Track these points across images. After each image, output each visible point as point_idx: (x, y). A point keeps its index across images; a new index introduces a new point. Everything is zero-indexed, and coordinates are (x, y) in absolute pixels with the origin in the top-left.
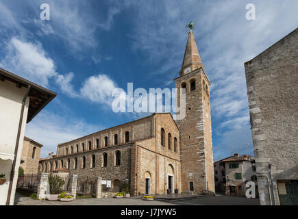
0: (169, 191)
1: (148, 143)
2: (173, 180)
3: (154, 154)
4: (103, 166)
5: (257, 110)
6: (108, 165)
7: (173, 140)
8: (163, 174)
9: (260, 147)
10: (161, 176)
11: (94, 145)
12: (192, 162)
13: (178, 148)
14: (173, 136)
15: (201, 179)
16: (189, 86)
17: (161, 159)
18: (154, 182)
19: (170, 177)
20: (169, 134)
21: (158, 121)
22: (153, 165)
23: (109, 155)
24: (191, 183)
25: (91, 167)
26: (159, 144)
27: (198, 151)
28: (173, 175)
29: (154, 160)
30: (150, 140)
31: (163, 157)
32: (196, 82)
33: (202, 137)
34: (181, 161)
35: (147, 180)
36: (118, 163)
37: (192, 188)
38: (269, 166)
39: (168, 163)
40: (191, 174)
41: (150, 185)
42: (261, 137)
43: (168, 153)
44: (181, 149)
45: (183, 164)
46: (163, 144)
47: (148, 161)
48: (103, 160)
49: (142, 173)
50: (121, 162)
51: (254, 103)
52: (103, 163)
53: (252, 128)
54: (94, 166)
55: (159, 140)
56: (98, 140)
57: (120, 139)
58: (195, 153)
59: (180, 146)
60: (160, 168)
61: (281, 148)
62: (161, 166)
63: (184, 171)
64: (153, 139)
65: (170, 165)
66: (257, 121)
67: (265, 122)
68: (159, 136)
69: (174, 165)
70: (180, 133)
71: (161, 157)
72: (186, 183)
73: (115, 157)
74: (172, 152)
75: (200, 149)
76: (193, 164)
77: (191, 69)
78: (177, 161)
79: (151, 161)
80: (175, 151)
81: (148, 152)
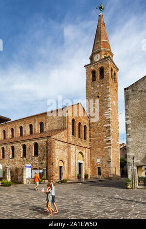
0: (79, 177)
1: (61, 136)
2: (83, 166)
3: (66, 145)
4: (22, 156)
5: (129, 122)
6: (27, 156)
7: (82, 129)
8: (74, 161)
9: (129, 146)
10: (72, 163)
11: (9, 134)
12: (100, 149)
13: (88, 135)
14: (83, 125)
15: (107, 164)
16: (98, 74)
17: (73, 148)
18: (66, 169)
19: (80, 164)
20: (80, 124)
22: (66, 154)
23: (27, 147)
24: (99, 169)
25: (11, 157)
26: (71, 135)
27: (106, 138)
28: (83, 162)
29: (66, 150)
30: (63, 133)
31: (74, 146)
32: (105, 70)
33: (108, 125)
34: (90, 148)
35: (61, 167)
36: (36, 154)
37: (99, 174)
38: (133, 158)
39: (78, 151)
40: (99, 160)
41: (63, 171)
42: (130, 140)
43: (79, 142)
44: (90, 137)
45: (92, 151)
46: (73, 134)
47: (61, 151)
48: (22, 151)
49: (57, 161)
50: (39, 153)
51: (128, 117)
52: (22, 154)
53: (126, 133)
54: (13, 156)
55: (71, 131)
56: (12, 130)
57: (35, 130)
58: (103, 140)
59: (90, 134)
60: (71, 156)
61: (139, 147)
62: (72, 155)
63: (93, 158)
64: (66, 131)
65: (80, 153)
66: (129, 129)
67: (133, 130)
68: (70, 126)
69: (84, 153)
70: (89, 121)
71: (72, 146)
72: (95, 168)
73: (33, 148)
74: (82, 141)
75: (107, 136)
76: (101, 150)
77: (101, 56)
78: (87, 149)
79: (64, 150)
80: (85, 139)
81: (61, 143)
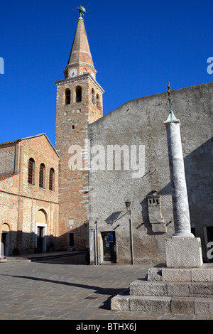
1: (8, 184)
2: (46, 231)
3: (15, 198)
7: (47, 174)
8: (29, 225)
10: (26, 228)
12: (74, 204)
13: (56, 183)
14: (48, 168)
16: (74, 95)
17: (27, 203)
18: (14, 238)
19: (40, 229)
20: (42, 165)
21: (26, 149)
22: (14, 213)
24: (71, 235)
26: (25, 182)
27: (82, 188)
28: (45, 225)
29: (16, 207)
30: (11, 179)
31: (31, 200)
32: (83, 92)
34: (59, 203)
39: (38, 208)
40: (72, 222)
42: (94, 195)
43: (39, 193)
44: (59, 185)
45: (62, 208)
46: (30, 181)
47: (6, 209)
55: (25, 176)
58: (78, 192)
59: (60, 180)
60: (24, 216)
62: (26, 214)
63: (63, 218)
64: (16, 177)
65: (42, 210)
66: (92, 179)
67: (97, 181)
68: (25, 170)
69: (47, 210)
70: (60, 161)
71: (26, 200)
74: (45, 192)
75: (84, 186)
76: (75, 206)
77: (78, 72)
78: (52, 204)
79: (11, 207)
80: (51, 189)
81: (8, 195)
